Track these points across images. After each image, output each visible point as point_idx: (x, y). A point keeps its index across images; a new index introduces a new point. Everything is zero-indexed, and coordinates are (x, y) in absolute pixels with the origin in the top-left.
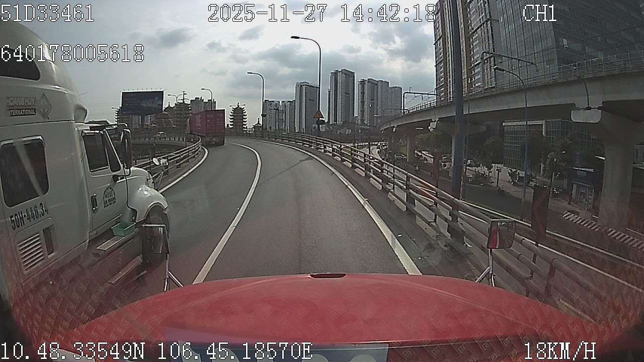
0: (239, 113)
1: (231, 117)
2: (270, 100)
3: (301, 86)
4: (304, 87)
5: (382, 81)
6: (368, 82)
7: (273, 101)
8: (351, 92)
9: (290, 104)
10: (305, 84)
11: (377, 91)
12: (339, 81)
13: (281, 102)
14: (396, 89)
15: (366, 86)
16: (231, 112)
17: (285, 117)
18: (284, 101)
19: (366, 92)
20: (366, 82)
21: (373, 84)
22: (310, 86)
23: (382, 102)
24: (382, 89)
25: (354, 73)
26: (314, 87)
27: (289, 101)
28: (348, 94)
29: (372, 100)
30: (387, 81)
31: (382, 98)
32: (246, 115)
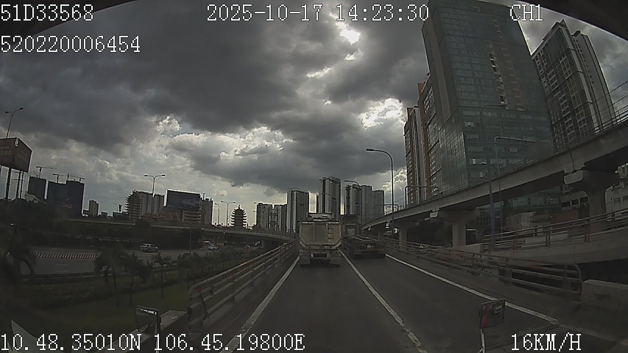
0: (239, 215)
1: (233, 217)
2: (263, 204)
3: (292, 191)
4: (295, 193)
5: (365, 186)
6: (353, 187)
7: (266, 205)
8: (337, 198)
9: (282, 208)
10: (296, 190)
11: (361, 196)
12: (327, 187)
13: (273, 206)
14: (379, 192)
15: (351, 191)
16: (233, 213)
17: (277, 220)
18: (276, 205)
19: (351, 196)
20: (351, 188)
21: (358, 189)
22: (301, 192)
23: (366, 205)
24: (366, 193)
25: (339, 180)
26: (304, 193)
27: (280, 205)
28: (336, 199)
29: (357, 204)
30: (370, 185)
31: (365, 202)
32: (246, 217)
